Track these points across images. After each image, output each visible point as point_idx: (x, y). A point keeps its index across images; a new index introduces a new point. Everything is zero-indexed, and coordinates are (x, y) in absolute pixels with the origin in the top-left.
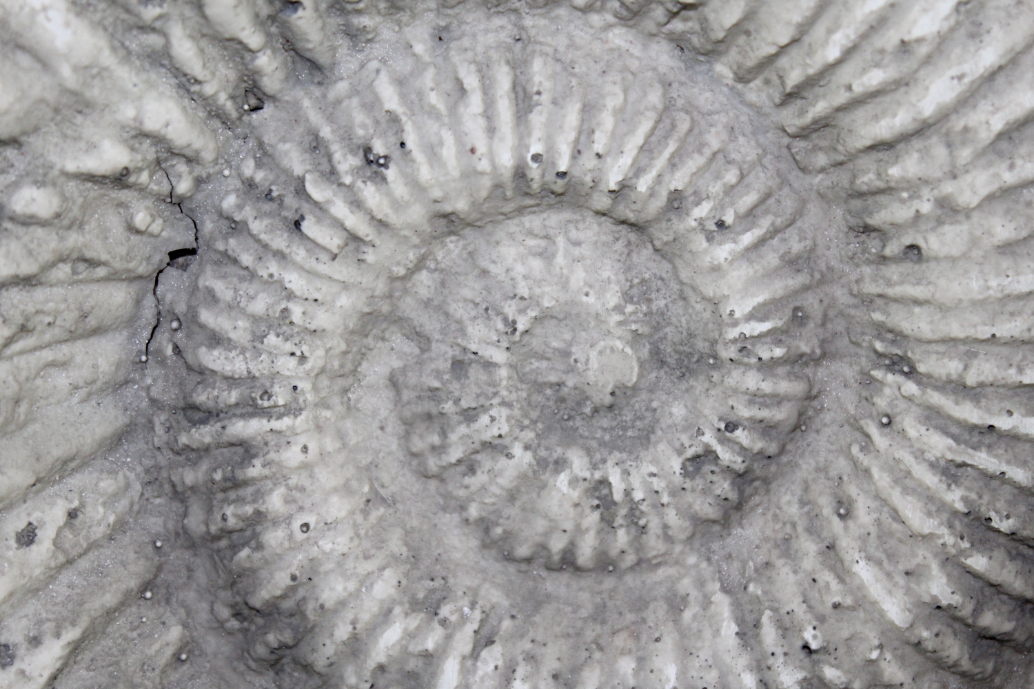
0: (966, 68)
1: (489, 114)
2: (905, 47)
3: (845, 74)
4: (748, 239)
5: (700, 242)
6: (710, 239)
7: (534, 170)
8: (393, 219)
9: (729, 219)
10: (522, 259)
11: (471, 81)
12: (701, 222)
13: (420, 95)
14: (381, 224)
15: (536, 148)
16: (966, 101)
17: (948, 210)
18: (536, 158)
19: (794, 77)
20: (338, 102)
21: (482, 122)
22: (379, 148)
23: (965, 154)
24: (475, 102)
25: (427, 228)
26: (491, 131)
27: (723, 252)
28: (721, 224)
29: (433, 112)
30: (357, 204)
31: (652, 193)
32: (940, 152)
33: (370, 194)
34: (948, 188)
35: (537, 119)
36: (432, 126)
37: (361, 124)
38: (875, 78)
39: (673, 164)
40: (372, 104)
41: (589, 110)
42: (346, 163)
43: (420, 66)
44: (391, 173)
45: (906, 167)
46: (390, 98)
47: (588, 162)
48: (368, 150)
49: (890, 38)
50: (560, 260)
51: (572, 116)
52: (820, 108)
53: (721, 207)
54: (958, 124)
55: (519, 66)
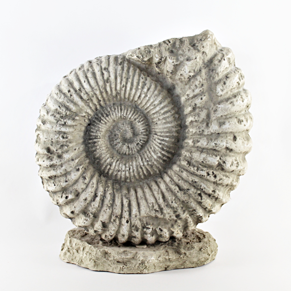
0: (160, 106)
1: (118, 111)
2: (155, 105)
3: (150, 107)
4: (142, 122)
5: (137, 123)
6: (138, 122)
7: (122, 116)
8: (109, 121)
9: (140, 121)
10: (121, 125)
11: (116, 108)
12: (138, 121)
13: (112, 109)
14: (108, 121)
15: (122, 114)
16: (161, 110)
17: (159, 119)
18: (122, 115)
19: (146, 108)
20: (104, 110)
21: (117, 112)
22: (108, 114)
23: (160, 114)
24: (117, 110)
25: (112, 122)
26: (118, 112)
27: (140, 124)
28: (139, 121)
29: (113, 111)
30: (106, 119)
31: (133, 118)
32: (158, 114)
33: (107, 118)
34: (159, 117)
35: (122, 111)
36: (113, 112)
37: (106, 112)
38: (152, 107)
39: (135, 116)
40: (107, 110)
41: (127, 110)
42: (105, 115)
43: (112, 107)
44: (109, 116)
45: (155, 116)
46: (109, 109)
47: (127, 115)
48: (107, 114)
49: (154, 104)
50: (125, 125)
51: (126, 111)
52: (148, 110)
53: (140, 120)
54: (160, 112)
55: (121, 107)
